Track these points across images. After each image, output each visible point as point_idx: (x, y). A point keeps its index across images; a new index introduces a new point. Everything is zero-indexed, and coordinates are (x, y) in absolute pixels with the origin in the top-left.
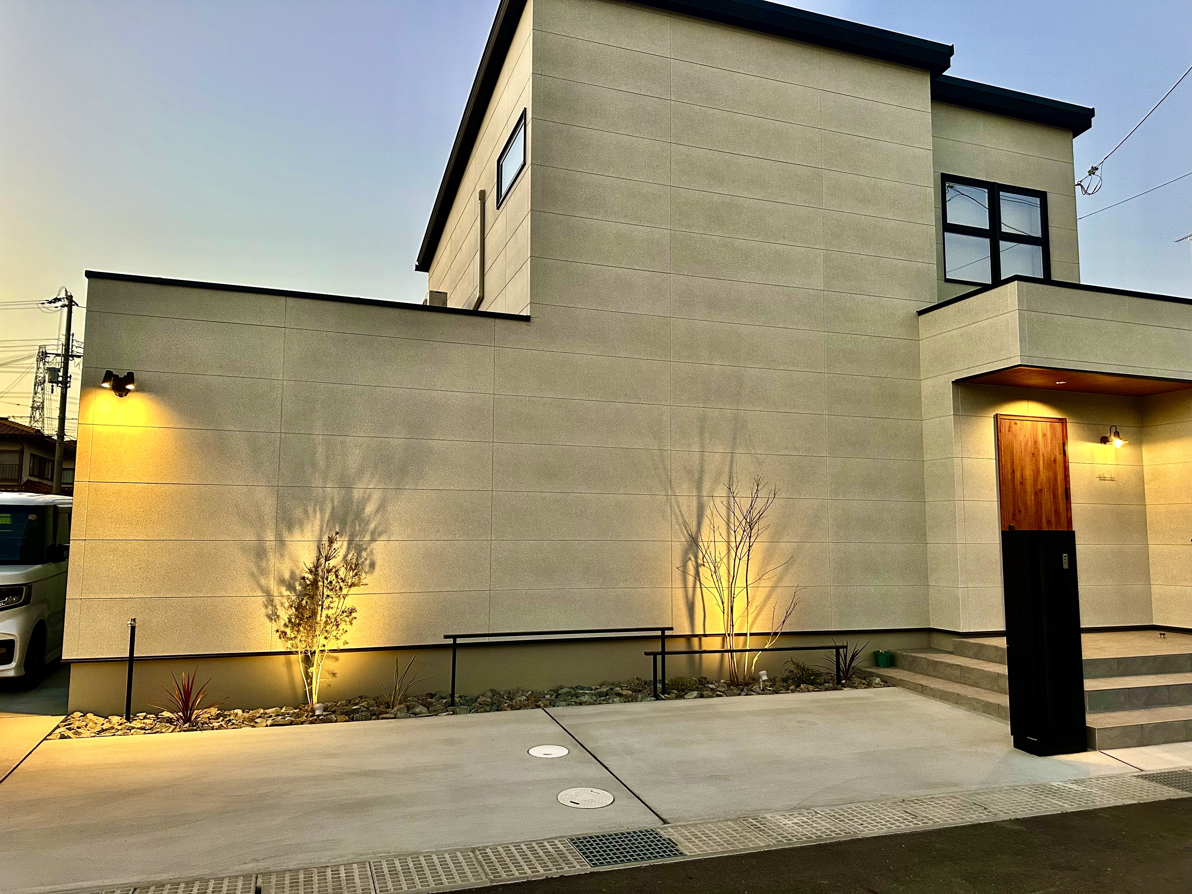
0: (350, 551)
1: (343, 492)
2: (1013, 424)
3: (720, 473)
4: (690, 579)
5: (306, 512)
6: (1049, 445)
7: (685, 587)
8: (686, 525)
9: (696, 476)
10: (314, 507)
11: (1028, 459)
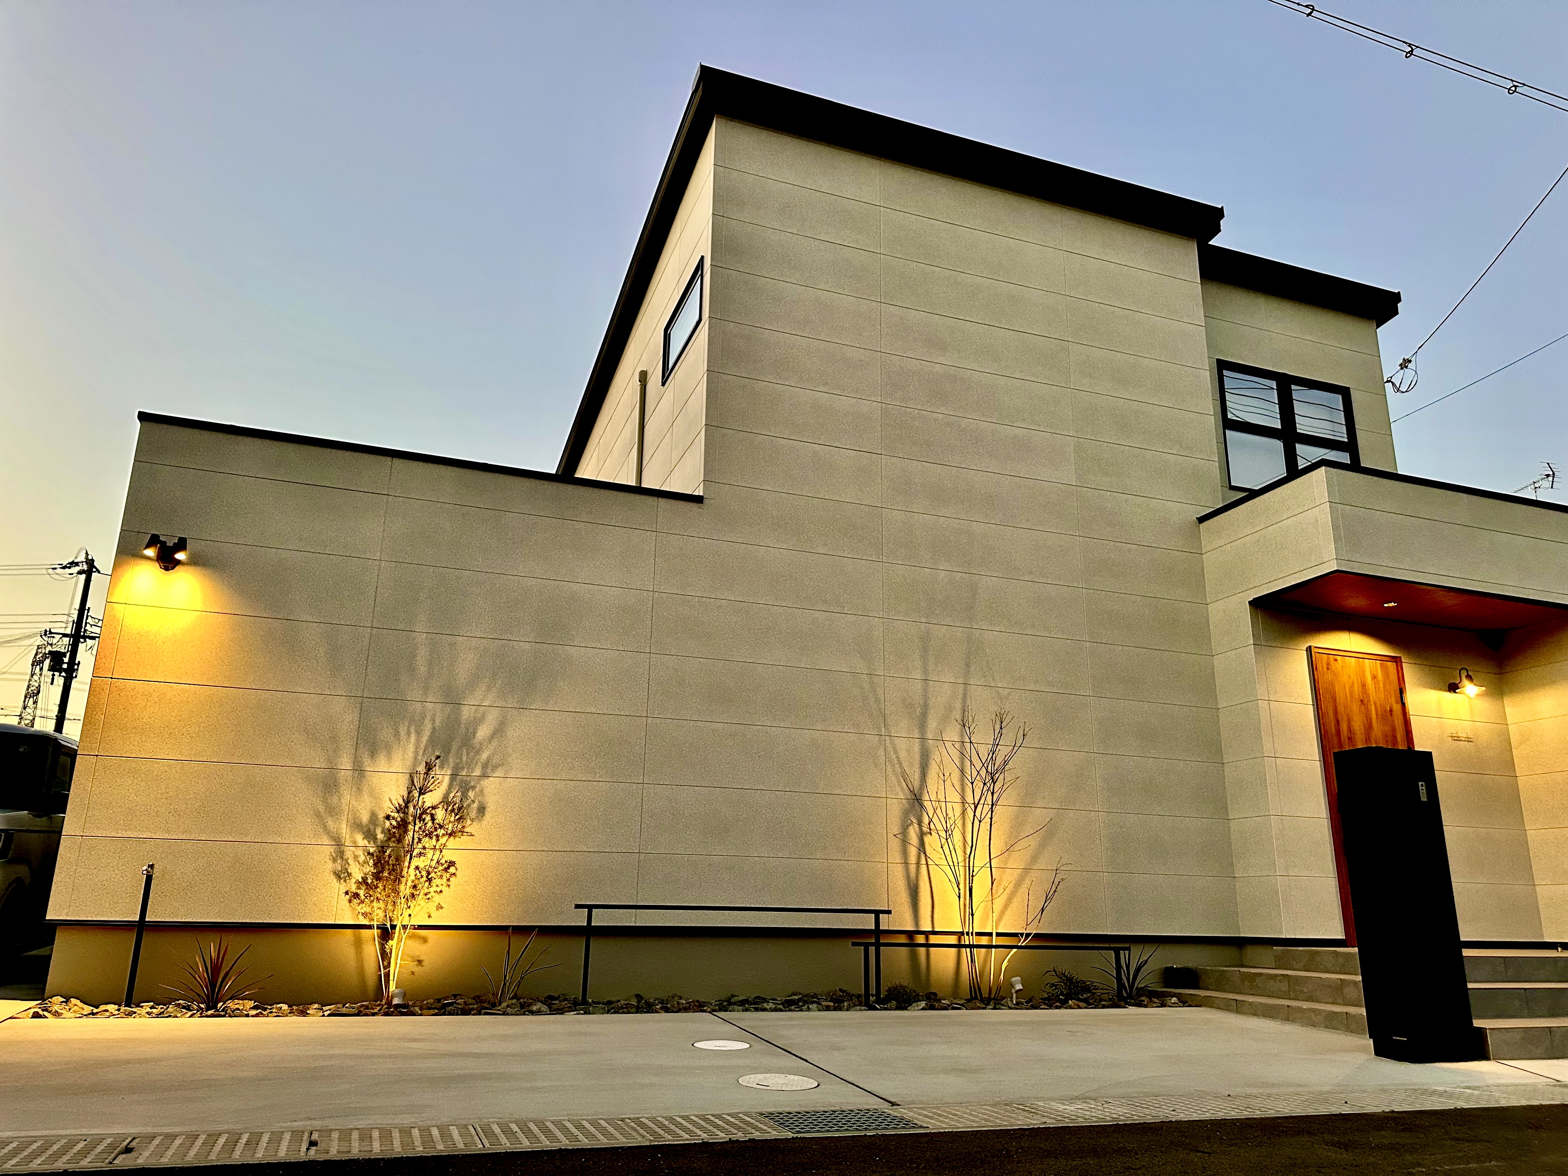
0: (452, 790)
1: (448, 708)
2: (1332, 660)
3: (949, 709)
4: (913, 851)
5: (397, 734)
6: (1382, 690)
7: (906, 863)
8: (904, 776)
9: (919, 711)
10: (409, 728)
11: (1355, 707)
